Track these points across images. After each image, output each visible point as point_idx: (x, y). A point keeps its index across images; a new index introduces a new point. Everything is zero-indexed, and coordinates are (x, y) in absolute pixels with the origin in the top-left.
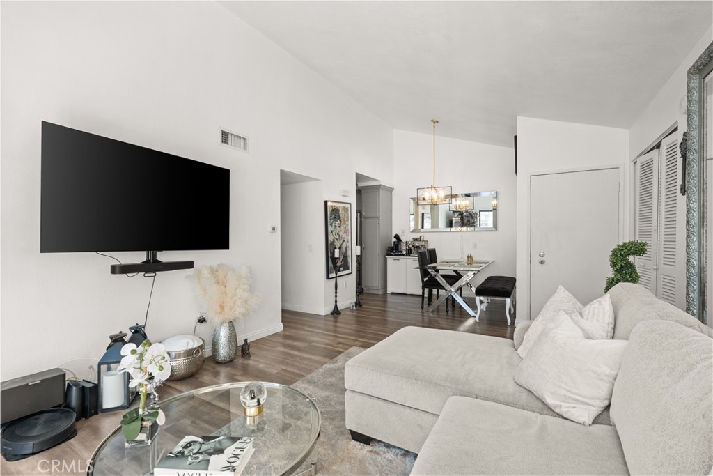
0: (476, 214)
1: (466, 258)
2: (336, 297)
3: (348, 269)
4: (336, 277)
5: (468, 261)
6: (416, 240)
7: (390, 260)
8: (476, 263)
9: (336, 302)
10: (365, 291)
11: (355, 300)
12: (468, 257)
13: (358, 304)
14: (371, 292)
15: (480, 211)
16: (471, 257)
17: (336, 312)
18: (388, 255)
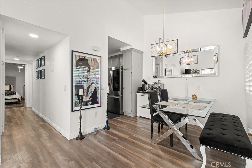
0: (199, 71)
1: (191, 97)
2: (81, 125)
3: (97, 103)
4: (81, 110)
5: (193, 99)
6: (155, 83)
7: (139, 95)
8: (200, 102)
9: (80, 130)
10: (124, 114)
11: (104, 125)
12: (193, 96)
13: (107, 128)
14: (128, 115)
15: (201, 69)
16: (195, 96)
17: (81, 137)
18: (138, 92)
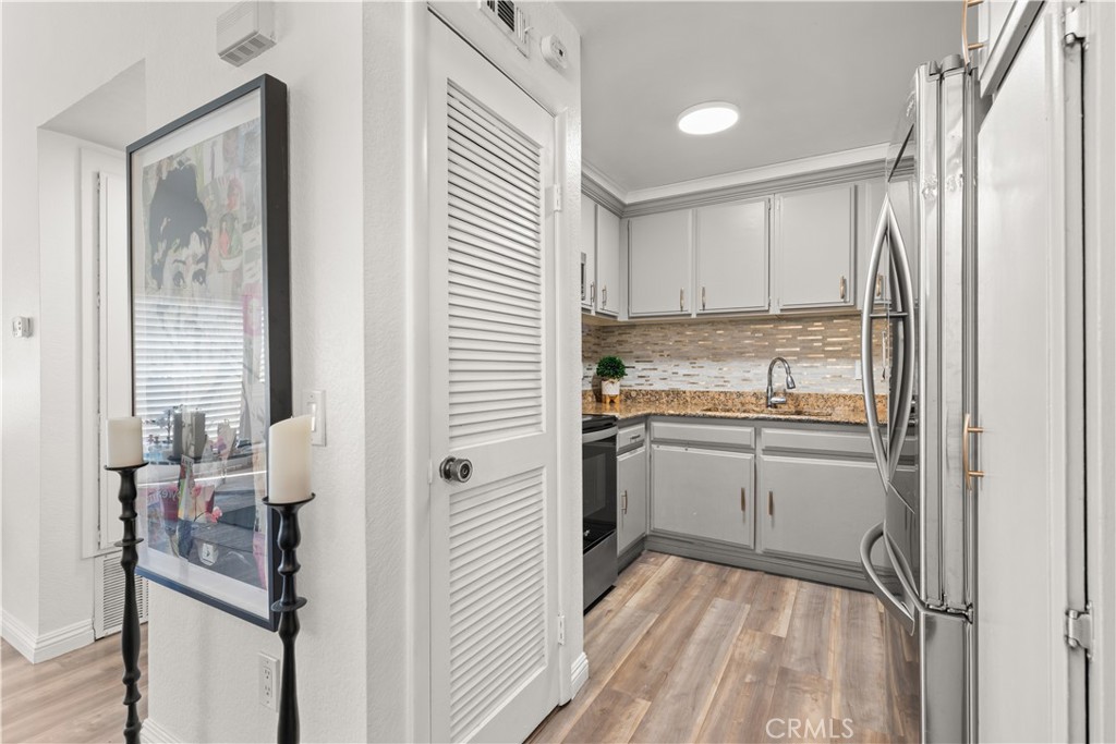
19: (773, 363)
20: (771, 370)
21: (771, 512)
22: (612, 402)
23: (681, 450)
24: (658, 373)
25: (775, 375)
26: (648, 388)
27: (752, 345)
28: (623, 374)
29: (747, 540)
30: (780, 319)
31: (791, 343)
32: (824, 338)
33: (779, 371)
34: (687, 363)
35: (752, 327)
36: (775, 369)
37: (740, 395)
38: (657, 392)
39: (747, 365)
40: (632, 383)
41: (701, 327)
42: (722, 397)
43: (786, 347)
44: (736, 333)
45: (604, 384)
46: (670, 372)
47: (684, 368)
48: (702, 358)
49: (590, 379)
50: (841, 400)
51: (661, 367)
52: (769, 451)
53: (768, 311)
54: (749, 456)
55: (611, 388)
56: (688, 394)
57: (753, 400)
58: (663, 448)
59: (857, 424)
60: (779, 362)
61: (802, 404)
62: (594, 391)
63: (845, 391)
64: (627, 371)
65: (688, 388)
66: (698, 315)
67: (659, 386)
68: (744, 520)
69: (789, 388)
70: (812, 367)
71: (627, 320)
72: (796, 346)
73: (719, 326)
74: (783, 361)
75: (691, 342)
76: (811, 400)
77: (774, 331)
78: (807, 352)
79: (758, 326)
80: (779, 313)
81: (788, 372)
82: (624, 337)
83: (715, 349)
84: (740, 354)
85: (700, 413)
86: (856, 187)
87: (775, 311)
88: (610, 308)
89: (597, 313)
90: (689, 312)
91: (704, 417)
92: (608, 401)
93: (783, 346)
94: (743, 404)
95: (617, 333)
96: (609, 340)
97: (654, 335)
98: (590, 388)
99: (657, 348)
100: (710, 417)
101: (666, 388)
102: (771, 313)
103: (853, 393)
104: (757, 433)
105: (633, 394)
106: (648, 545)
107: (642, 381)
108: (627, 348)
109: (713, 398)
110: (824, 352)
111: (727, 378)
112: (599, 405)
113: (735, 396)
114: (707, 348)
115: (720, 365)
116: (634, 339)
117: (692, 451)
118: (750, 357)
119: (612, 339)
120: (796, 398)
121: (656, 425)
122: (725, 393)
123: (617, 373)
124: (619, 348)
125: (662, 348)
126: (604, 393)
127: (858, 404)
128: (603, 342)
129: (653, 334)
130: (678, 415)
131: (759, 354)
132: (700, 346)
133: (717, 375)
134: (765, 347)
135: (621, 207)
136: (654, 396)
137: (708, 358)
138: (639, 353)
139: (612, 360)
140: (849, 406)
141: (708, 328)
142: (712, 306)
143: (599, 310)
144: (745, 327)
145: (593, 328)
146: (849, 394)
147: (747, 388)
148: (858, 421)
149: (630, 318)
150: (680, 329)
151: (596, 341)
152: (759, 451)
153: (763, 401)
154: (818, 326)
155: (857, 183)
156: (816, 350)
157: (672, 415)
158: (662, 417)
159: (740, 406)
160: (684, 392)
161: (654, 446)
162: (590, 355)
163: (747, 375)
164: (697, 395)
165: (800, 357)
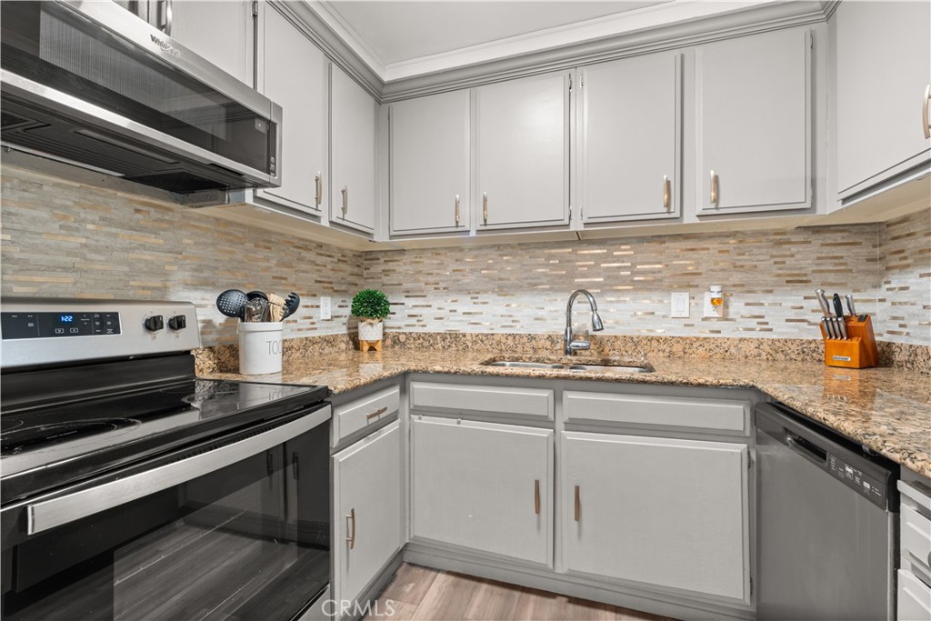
19: (574, 296)
20: (570, 305)
21: (578, 517)
22: (372, 349)
23: (452, 423)
24: (433, 312)
25: (574, 312)
26: (421, 330)
27: (545, 274)
28: (386, 313)
29: (543, 558)
30: (581, 240)
31: (593, 271)
32: (634, 265)
33: (581, 308)
34: (468, 298)
35: (546, 251)
36: (575, 305)
37: (531, 338)
38: (430, 336)
39: (540, 300)
40: (401, 324)
41: (484, 252)
42: (510, 342)
43: (587, 277)
44: (527, 260)
45: (361, 325)
46: (447, 309)
47: (465, 304)
48: (486, 292)
49: (345, 320)
50: (654, 343)
51: (436, 303)
52: (574, 425)
53: (568, 226)
54: (545, 433)
55: (370, 331)
56: (469, 337)
57: (548, 344)
58: (426, 420)
59: (700, 385)
60: (581, 297)
61: (607, 349)
62: (349, 335)
63: (659, 332)
64: (392, 308)
65: (468, 330)
66: (479, 231)
67: (434, 327)
68: (539, 527)
69: (595, 330)
70: (617, 302)
71: (387, 239)
72: (598, 275)
73: (506, 251)
74: (586, 293)
75: (472, 271)
76: (618, 344)
77: (573, 257)
78: (613, 284)
79: (553, 251)
80: (581, 228)
81: (594, 309)
82: (390, 266)
83: (501, 279)
84: (532, 286)
85: (477, 368)
86: (682, 57)
87: (577, 226)
88: (355, 217)
89: (331, 222)
90: (467, 228)
91: (483, 374)
92: (366, 348)
93: (584, 275)
94: (535, 350)
95: (382, 260)
96: (372, 270)
97: (428, 262)
98: (345, 332)
99: (431, 279)
100: (491, 375)
101: (442, 330)
102: (572, 228)
103: (668, 334)
104: (558, 399)
105: (402, 338)
106: (408, 557)
107: (413, 321)
108: (394, 279)
109: (499, 343)
110: (633, 282)
111: (517, 316)
112: (357, 354)
113: (525, 340)
114: (492, 279)
115: (506, 300)
116: (403, 267)
117: (466, 424)
118: (544, 290)
119: (378, 268)
120: (600, 344)
121: (416, 386)
122: (514, 336)
123: (376, 312)
124: (385, 280)
125: (437, 279)
126: (361, 338)
127: (674, 349)
128: (365, 272)
129: (426, 261)
130: (448, 373)
131: (555, 286)
132: (484, 276)
133: (504, 313)
134: (561, 277)
135: (377, 85)
136: (427, 342)
137: (493, 292)
138: (407, 286)
139: (371, 294)
140: (664, 351)
141: (494, 253)
142: (496, 219)
143: (334, 219)
144: (538, 251)
145: (350, 254)
146: (663, 335)
147: (541, 330)
148: (701, 381)
149: (392, 237)
150: (458, 255)
151: (356, 270)
152: (560, 425)
153: (560, 345)
154: (625, 250)
155: (684, 51)
156: (624, 281)
157: (439, 372)
158: (425, 375)
159: (532, 351)
160: (464, 336)
161: (415, 418)
162: (343, 287)
163: (541, 313)
164: (481, 339)
165: (605, 289)
